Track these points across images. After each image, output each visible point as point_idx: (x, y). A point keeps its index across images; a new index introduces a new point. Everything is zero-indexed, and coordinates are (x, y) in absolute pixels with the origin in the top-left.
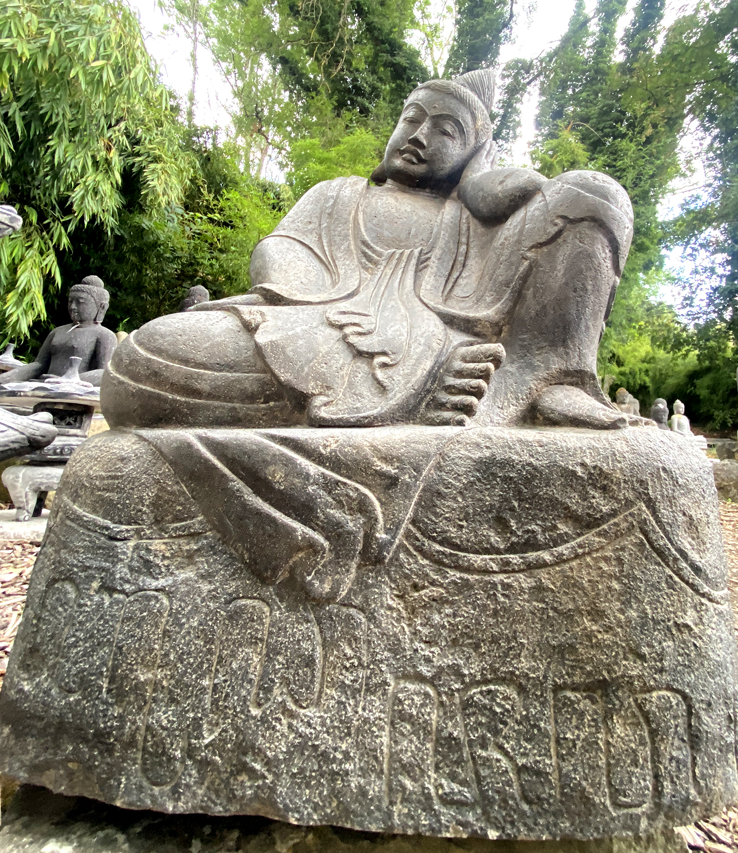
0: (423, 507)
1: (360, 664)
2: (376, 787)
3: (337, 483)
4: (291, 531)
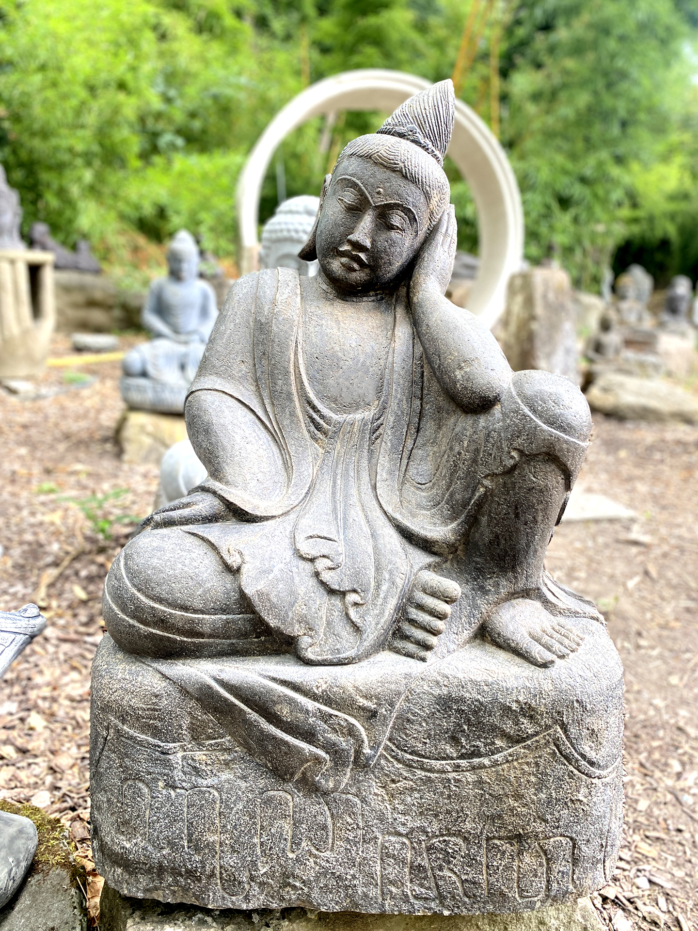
0: (396, 729)
1: (358, 827)
2: (374, 892)
3: (331, 715)
4: (299, 751)
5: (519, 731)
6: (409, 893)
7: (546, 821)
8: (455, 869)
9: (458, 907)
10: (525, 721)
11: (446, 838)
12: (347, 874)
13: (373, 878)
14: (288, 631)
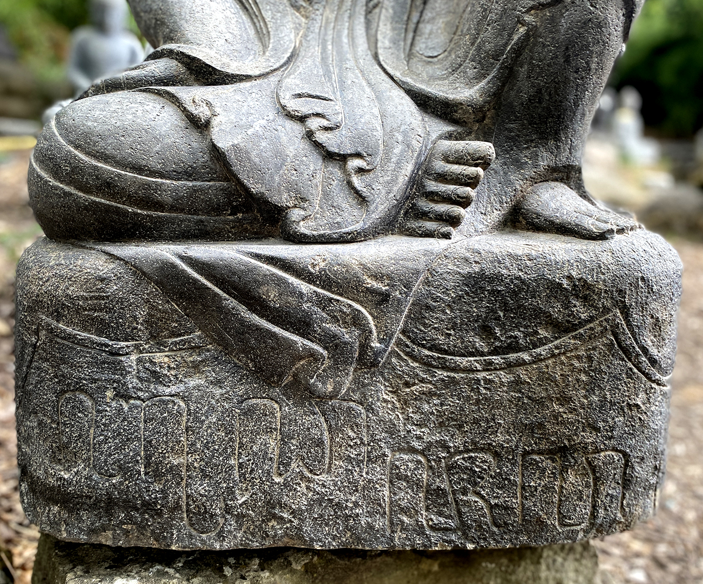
0: (412, 319)
1: (362, 443)
2: (380, 523)
3: (330, 300)
4: (291, 344)
5: (569, 316)
6: (425, 523)
7: (598, 430)
8: (482, 492)
9: (485, 539)
10: (578, 304)
11: (473, 455)
12: (347, 501)
13: (380, 505)
14: (275, 199)
